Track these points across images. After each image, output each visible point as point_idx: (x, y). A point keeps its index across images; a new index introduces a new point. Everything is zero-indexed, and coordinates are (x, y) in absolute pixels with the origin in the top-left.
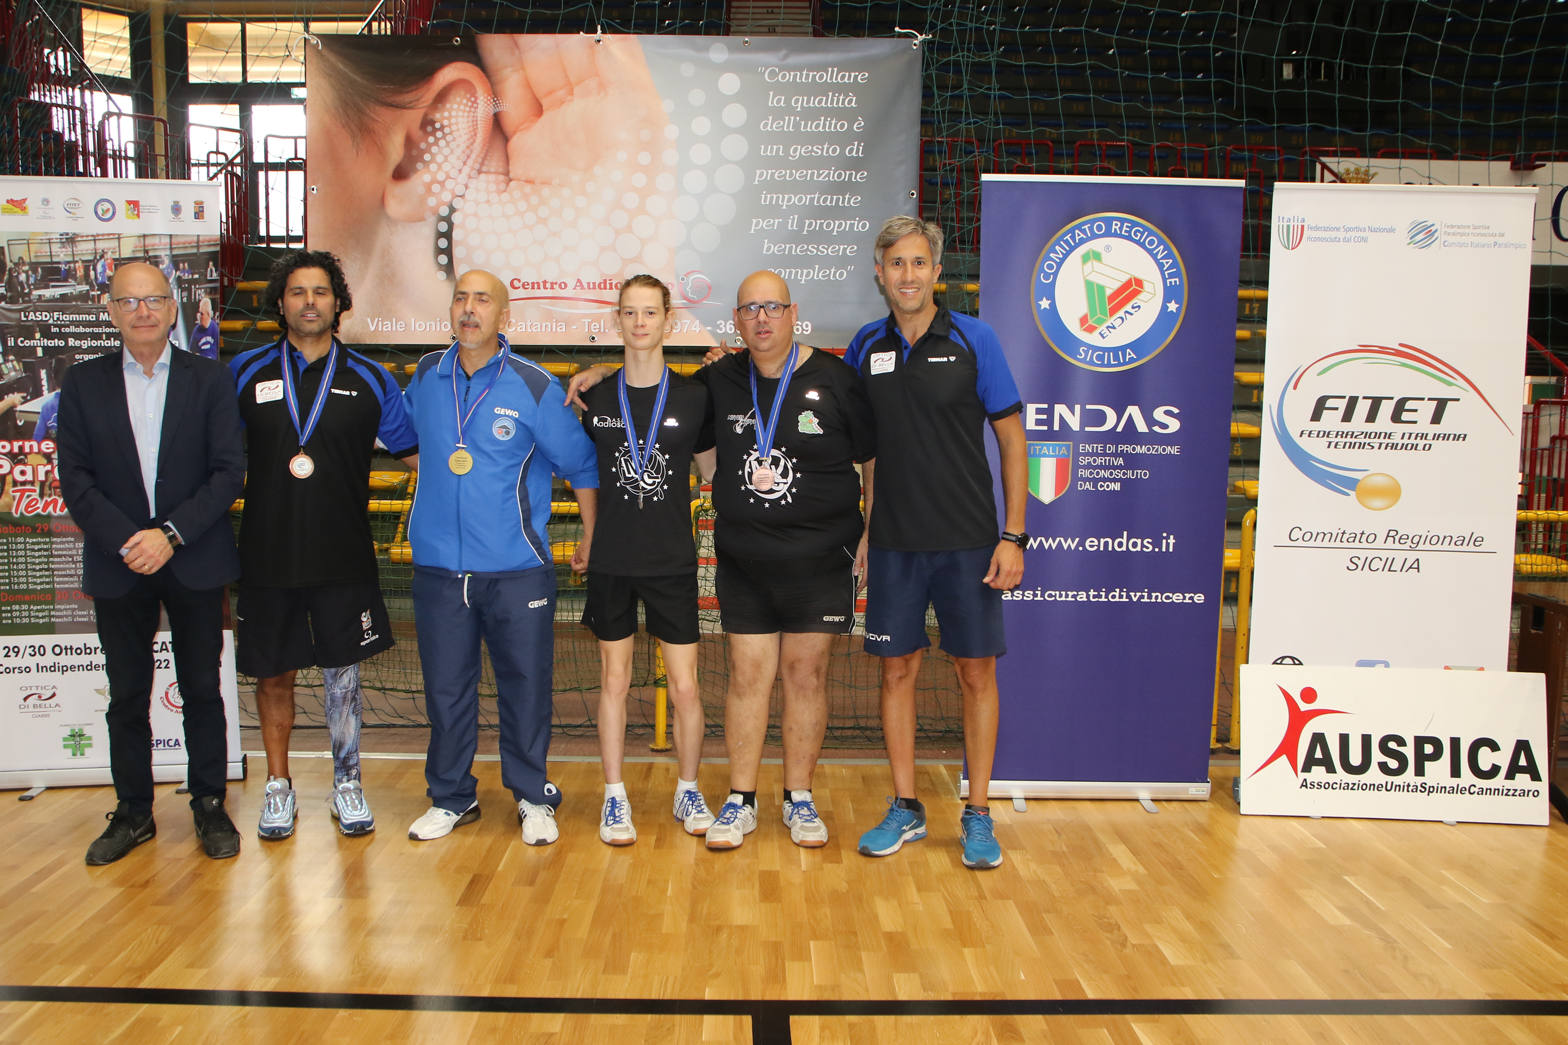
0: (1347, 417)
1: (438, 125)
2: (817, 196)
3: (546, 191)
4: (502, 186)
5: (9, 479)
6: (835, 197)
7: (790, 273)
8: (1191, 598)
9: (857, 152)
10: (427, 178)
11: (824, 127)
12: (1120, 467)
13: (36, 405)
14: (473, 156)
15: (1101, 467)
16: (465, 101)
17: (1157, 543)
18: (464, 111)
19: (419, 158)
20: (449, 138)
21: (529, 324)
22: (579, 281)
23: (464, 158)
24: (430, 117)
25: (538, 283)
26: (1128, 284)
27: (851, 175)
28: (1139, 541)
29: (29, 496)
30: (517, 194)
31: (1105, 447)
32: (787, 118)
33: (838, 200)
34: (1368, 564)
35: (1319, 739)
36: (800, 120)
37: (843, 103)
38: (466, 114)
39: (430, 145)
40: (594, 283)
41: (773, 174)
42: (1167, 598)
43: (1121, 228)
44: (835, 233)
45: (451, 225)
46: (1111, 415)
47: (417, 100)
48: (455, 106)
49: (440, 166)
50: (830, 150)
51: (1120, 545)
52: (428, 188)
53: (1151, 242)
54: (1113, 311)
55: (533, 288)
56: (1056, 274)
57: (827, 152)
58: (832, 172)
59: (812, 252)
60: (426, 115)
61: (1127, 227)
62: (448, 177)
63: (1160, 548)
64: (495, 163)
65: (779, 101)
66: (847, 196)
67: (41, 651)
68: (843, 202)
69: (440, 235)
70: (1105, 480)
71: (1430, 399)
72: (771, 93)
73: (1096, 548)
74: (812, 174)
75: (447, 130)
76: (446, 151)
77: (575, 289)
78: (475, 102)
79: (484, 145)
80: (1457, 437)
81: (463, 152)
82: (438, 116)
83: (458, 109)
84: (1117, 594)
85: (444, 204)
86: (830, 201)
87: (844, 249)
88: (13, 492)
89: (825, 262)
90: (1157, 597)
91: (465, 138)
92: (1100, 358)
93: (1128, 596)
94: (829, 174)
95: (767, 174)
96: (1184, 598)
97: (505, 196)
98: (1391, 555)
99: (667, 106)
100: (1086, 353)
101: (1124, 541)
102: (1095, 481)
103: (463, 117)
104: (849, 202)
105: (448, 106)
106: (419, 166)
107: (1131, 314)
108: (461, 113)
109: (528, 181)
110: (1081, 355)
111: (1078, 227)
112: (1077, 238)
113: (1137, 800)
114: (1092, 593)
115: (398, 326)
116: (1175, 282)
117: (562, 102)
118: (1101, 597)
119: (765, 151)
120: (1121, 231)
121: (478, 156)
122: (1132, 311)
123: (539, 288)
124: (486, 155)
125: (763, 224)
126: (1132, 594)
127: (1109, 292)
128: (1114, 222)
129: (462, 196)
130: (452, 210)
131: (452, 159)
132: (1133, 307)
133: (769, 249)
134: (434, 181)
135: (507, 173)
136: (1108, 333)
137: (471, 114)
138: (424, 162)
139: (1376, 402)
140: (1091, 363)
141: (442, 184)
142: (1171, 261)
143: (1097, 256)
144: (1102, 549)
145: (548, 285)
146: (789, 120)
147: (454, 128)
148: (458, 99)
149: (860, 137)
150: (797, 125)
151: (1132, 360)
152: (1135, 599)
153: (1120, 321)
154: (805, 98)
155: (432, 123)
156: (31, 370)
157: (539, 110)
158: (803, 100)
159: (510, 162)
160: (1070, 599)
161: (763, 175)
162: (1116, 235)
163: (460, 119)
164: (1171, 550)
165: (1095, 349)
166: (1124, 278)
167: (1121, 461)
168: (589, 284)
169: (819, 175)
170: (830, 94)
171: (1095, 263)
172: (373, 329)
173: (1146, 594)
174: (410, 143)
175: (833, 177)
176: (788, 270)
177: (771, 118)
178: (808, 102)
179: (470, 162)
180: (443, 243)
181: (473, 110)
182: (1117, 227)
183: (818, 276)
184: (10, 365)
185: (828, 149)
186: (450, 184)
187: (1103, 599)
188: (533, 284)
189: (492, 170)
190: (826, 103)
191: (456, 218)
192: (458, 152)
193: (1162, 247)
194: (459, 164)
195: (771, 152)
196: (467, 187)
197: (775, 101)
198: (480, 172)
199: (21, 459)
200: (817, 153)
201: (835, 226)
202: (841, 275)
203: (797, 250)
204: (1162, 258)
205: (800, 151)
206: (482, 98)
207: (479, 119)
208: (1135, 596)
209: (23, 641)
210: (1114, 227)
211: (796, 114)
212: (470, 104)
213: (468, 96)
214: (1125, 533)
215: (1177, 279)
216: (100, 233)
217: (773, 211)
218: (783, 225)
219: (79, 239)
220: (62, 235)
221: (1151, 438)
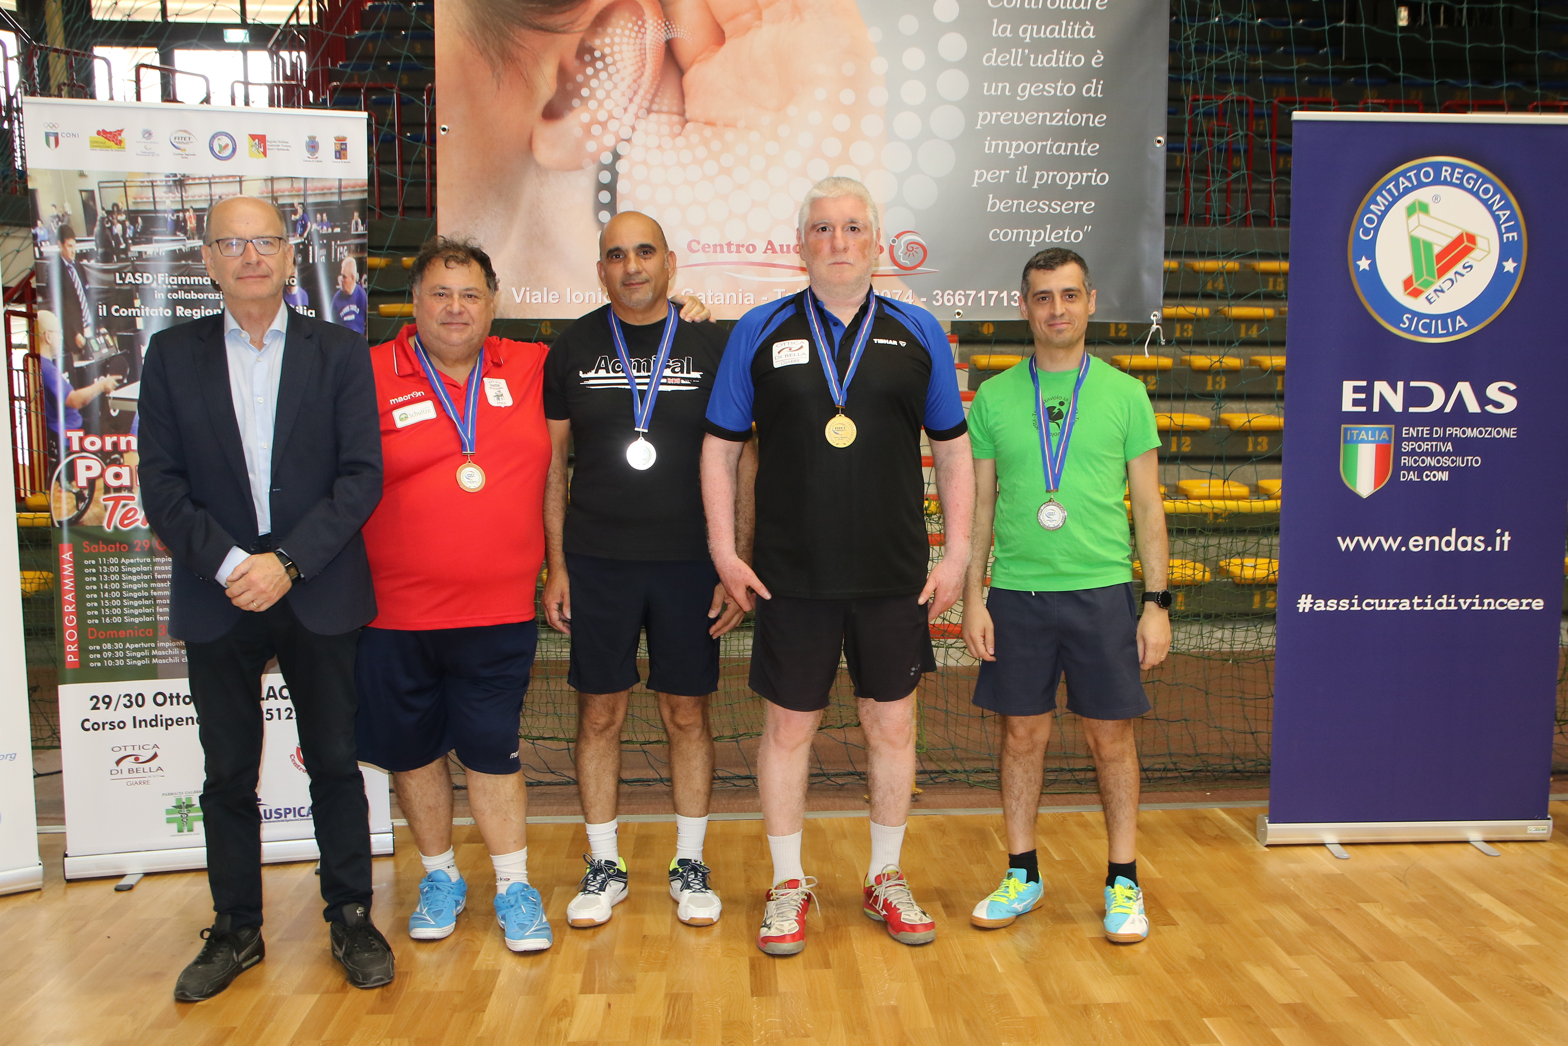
1: (597, 54)
2: (1049, 143)
3: (729, 135)
4: (677, 129)
5: (99, 484)
6: (1070, 145)
7: (1018, 234)
8: (1529, 604)
9: (1096, 92)
10: (585, 117)
11: (1057, 61)
12: (1448, 454)
14: (641, 92)
15: (1427, 454)
16: (630, 25)
17: (1489, 542)
18: (629, 37)
19: (576, 93)
20: (611, 69)
21: (710, 294)
22: (770, 243)
23: (629, 94)
24: (588, 43)
25: (721, 246)
26: (1459, 240)
27: (1088, 119)
28: (1469, 539)
29: (124, 506)
30: (695, 138)
31: (1431, 431)
32: (1014, 51)
33: (1073, 148)
36: (1029, 53)
37: (1079, 33)
38: (632, 41)
39: (588, 78)
40: (788, 246)
41: (998, 117)
42: (1502, 604)
43: (1452, 175)
44: (1069, 187)
45: (615, 175)
46: (1438, 392)
47: (572, 23)
48: (619, 31)
49: (601, 104)
50: (1065, 89)
51: (1448, 544)
52: (587, 129)
53: (1486, 191)
54: (1442, 272)
55: (715, 251)
56: (1377, 229)
57: (1062, 91)
58: (1067, 115)
59: (1043, 209)
60: (583, 41)
61: (1458, 173)
62: (611, 117)
63: (1494, 547)
64: (668, 100)
65: (1004, 31)
66: (1084, 144)
67: (139, 700)
68: (1079, 151)
69: (601, 187)
70: (1431, 468)
72: (996, 21)
73: (1420, 548)
74: (1044, 117)
75: (609, 60)
76: (608, 85)
77: (765, 252)
78: (643, 26)
79: (654, 79)
81: (629, 87)
82: (597, 42)
83: (622, 35)
84: (1444, 601)
85: (606, 149)
86: (1064, 149)
87: (1081, 207)
88: (105, 500)
89: (1058, 221)
90: (1489, 604)
91: (631, 69)
92: (1427, 326)
93: (1457, 604)
94: (1063, 117)
95: (992, 117)
96: (1521, 605)
97: (680, 141)
99: (874, 35)
100: (1411, 321)
101: (1452, 539)
102: (1420, 471)
103: (628, 44)
104: (1085, 151)
105: (610, 30)
106: (576, 102)
107: (1462, 275)
108: (625, 40)
109: (709, 123)
110: (1405, 324)
111: (1403, 174)
112: (1401, 187)
113: (1468, 842)
114: (1416, 600)
115: (550, 297)
116: (1513, 237)
117: (747, 28)
118: (1426, 605)
119: (989, 90)
120: (1452, 179)
121: (647, 92)
122: (1463, 271)
123: (722, 251)
124: (657, 91)
125: (988, 176)
126: (1461, 601)
127: (1437, 250)
128: (1444, 168)
129: (628, 140)
130: (617, 157)
131: (616, 94)
132: (1464, 267)
133: (994, 205)
134: (594, 121)
135: (682, 113)
136: (1435, 297)
137: (638, 41)
138: (582, 98)
140: (1416, 332)
141: (604, 125)
142: (1508, 213)
143: (1423, 208)
144: (1427, 549)
145: (734, 248)
146: (1017, 53)
147: (617, 57)
148: (622, 23)
149: (1098, 74)
150: (1025, 59)
151: (1462, 329)
152: (1464, 607)
153: (1449, 283)
154: (1035, 27)
155: (591, 51)
157: (720, 37)
158: (1032, 29)
159: (686, 100)
160: (1391, 608)
161: (985, 118)
162: (1445, 183)
163: (624, 47)
164: (1506, 549)
165: (1421, 316)
166: (1455, 234)
167: (1450, 447)
168: (781, 246)
169: (1052, 119)
170: (1064, 22)
171: (1422, 216)
172: (518, 300)
173: (1477, 601)
174: (563, 75)
175: (1068, 121)
176: (1015, 231)
177: (995, 50)
178: (1038, 32)
179: (637, 99)
180: (605, 197)
181: (640, 35)
182: (1447, 174)
183: (1049, 238)
184: (101, 340)
185: (1062, 88)
186: (613, 126)
187: (1429, 608)
188: (715, 246)
189: (665, 108)
190: (1059, 33)
191: (621, 166)
192: (623, 86)
193: (1498, 197)
194: (624, 102)
195: (996, 90)
196: (633, 129)
197: (1000, 30)
198: (649, 111)
199: (116, 459)
200: (1049, 92)
201: (1071, 179)
202: (1077, 236)
204: (1499, 209)
205: (1031, 90)
206: (651, 21)
207: (647, 47)
208: (1465, 603)
209: (116, 689)
210: (1443, 174)
211: (1024, 46)
212: (636, 28)
213: (634, 19)
214: (1454, 530)
215: (1515, 234)
216: (216, 174)
217: (999, 161)
218: (1010, 178)
219: (190, 182)
220: (168, 176)
221: (1484, 419)
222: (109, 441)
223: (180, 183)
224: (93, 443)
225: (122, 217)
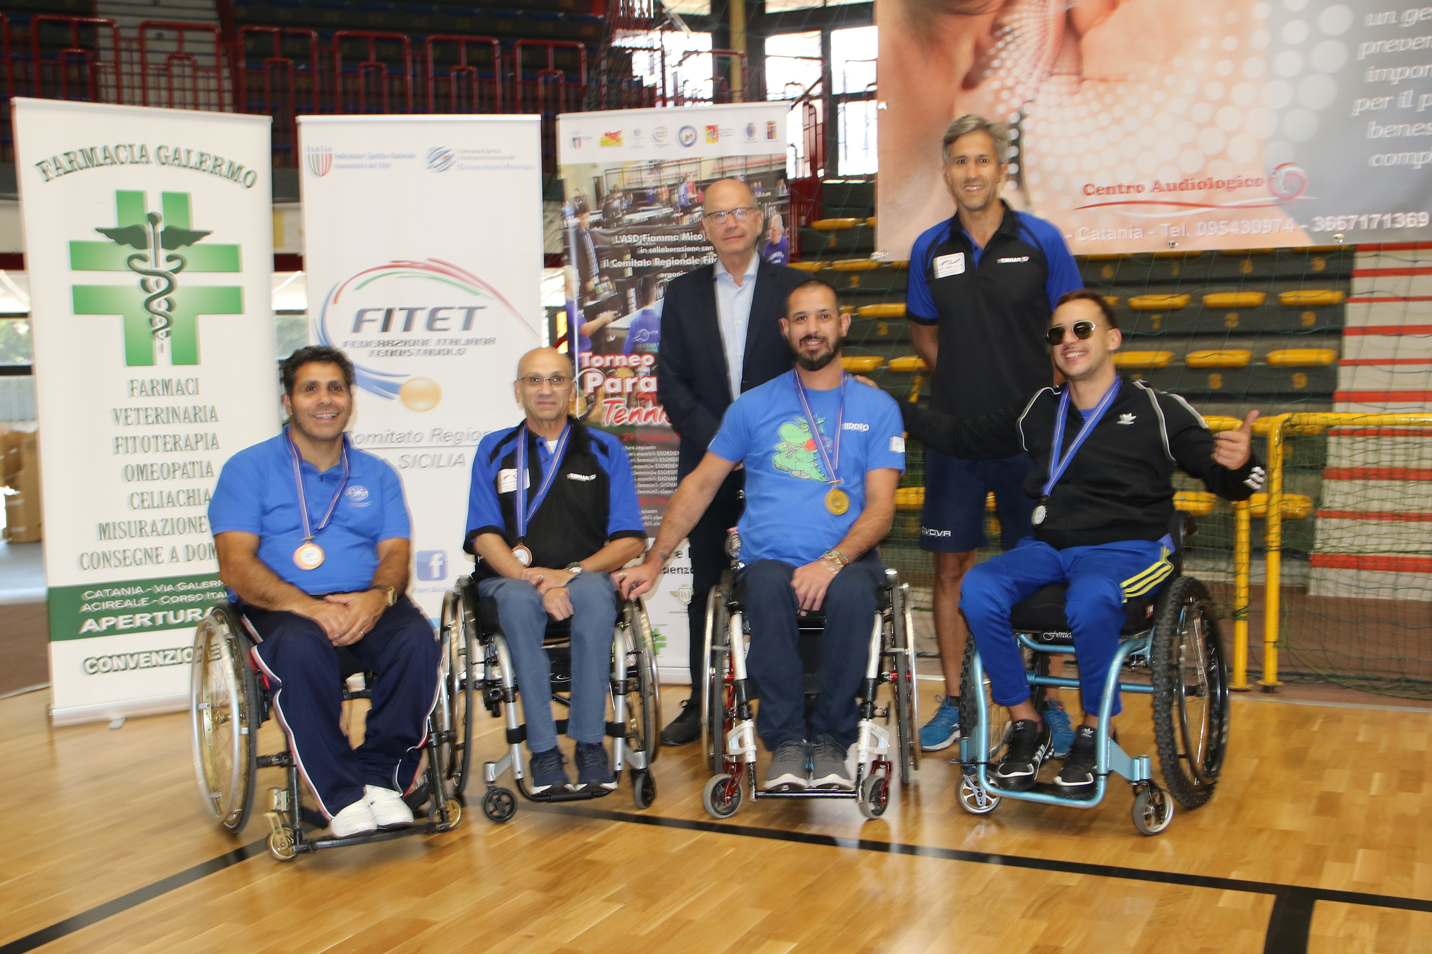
3: (1121, 89)
5: (601, 391)
7: (1402, 157)
13: (625, 322)
24: (999, 21)
29: (617, 407)
41: (1383, 46)
45: (1021, 133)
55: (1108, 193)
60: (996, 19)
64: (1066, 64)
88: (605, 403)
95: (1375, 47)
97: (1077, 98)
109: (1103, 80)
119: (1374, 20)
123: (1114, 193)
125: (1370, 104)
130: (1022, 117)
133: (1375, 131)
134: (1003, 88)
135: (1078, 73)
145: (1124, 189)
156: (622, 288)
161: (1369, 48)
176: (1398, 155)
179: (1041, 65)
184: (605, 285)
186: (1019, 90)
191: (1026, 125)
195: (1382, 20)
198: (1051, 74)
199: (613, 372)
203: (1411, 131)
205: (1417, 15)
216: (684, 158)
217: (1383, 88)
218: (1392, 103)
219: (666, 165)
220: (651, 162)
222: (608, 358)
223: (657, 167)
224: (599, 361)
225: (619, 195)
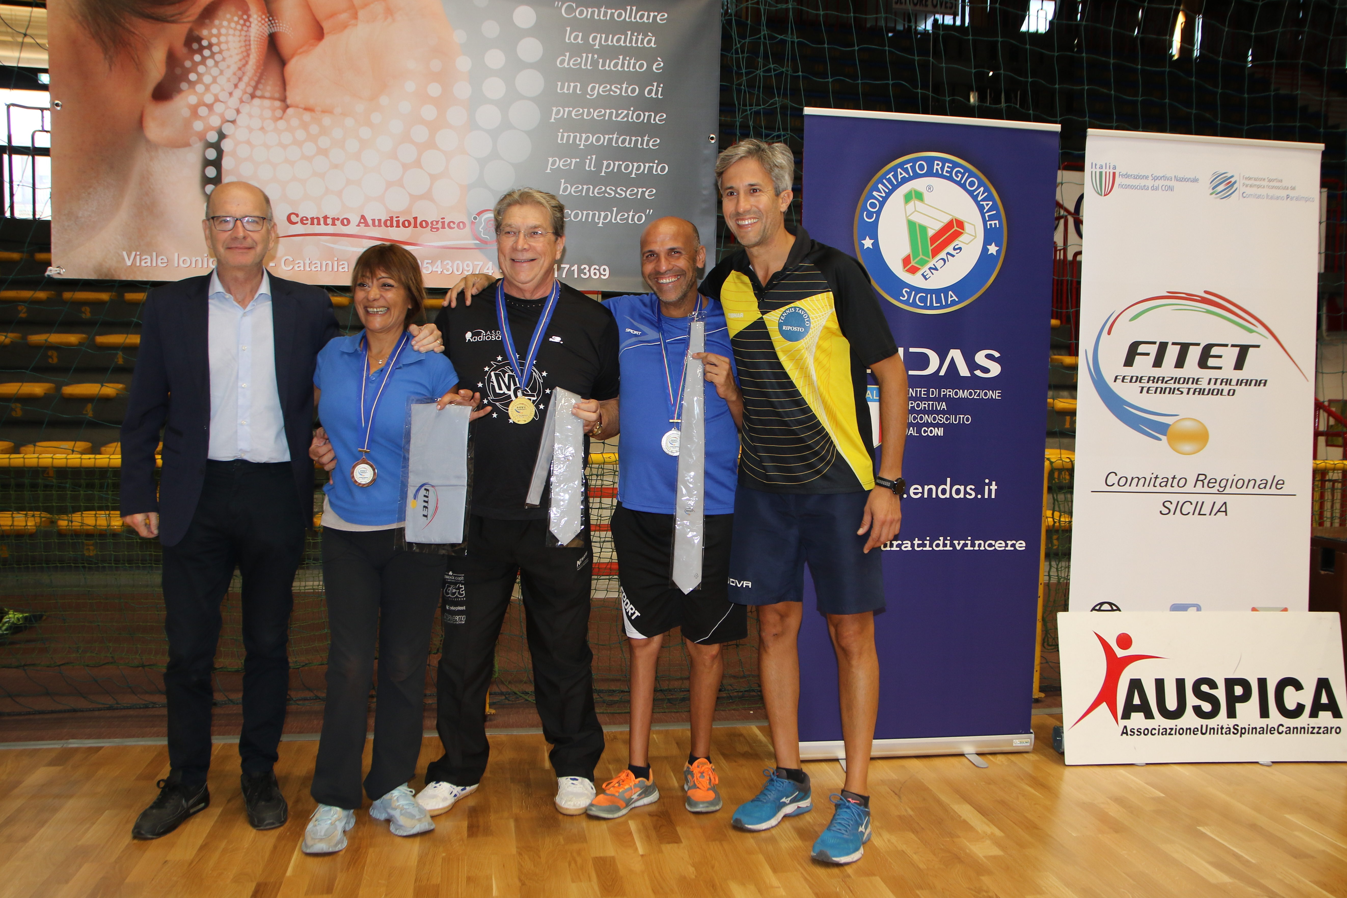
0: (1158, 362)
1: (205, 43)
2: (615, 136)
3: (327, 120)
4: (279, 113)
6: (634, 139)
7: (588, 215)
8: (1013, 545)
9: (656, 94)
10: (193, 100)
11: (623, 66)
12: (943, 412)
14: (246, 79)
15: (924, 412)
16: (236, 19)
17: (979, 490)
18: (235, 29)
19: (184, 77)
20: (218, 57)
21: (307, 262)
22: (363, 217)
23: (235, 80)
24: (196, 33)
25: (318, 219)
26: (949, 225)
27: (650, 116)
28: (962, 488)
30: (295, 122)
31: (928, 391)
32: (584, 55)
33: (637, 141)
34: (1180, 507)
35: (1136, 685)
36: (599, 58)
37: (642, 43)
38: (237, 33)
39: (196, 64)
40: (380, 221)
41: (570, 112)
42: (990, 545)
43: (942, 169)
44: (633, 176)
45: (220, 153)
46: (934, 359)
47: (181, 14)
48: (225, 23)
49: (207, 88)
50: (628, 90)
51: (944, 492)
52: (194, 110)
53: (972, 184)
54: (935, 252)
55: (312, 224)
56: (878, 213)
57: (626, 92)
58: (631, 112)
59: (610, 194)
60: (191, 31)
61: (948, 167)
62: (217, 100)
63: (983, 495)
64: (270, 87)
65: (576, 38)
66: (646, 138)
68: (642, 144)
69: (207, 163)
70: (928, 425)
71: (1233, 346)
72: (568, 29)
73: (920, 495)
74: (611, 114)
75: (215, 49)
76: (215, 71)
77: (358, 225)
78: (248, 20)
79: (258, 67)
80: (1258, 383)
81: (235, 74)
82: (205, 32)
83: (228, 27)
84: (941, 543)
85: (212, 129)
86: (628, 142)
87: (643, 193)
89: (624, 204)
90: (980, 545)
91: (236, 58)
92: (923, 300)
93: (952, 545)
94: (628, 114)
95: (564, 112)
96: (1007, 545)
97: (281, 124)
98: (1200, 498)
99: (459, 36)
100: (909, 294)
101: (948, 488)
102: (919, 426)
103: (234, 35)
104: (647, 145)
105: (217, 22)
106: (184, 86)
107: (953, 256)
108: (231, 32)
109: (307, 109)
110: (904, 297)
111: (901, 165)
112: (900, 177)
113: (962, 755)
114: (916, 542)
115: (159, 261)
116: (995, 224)
117: (345, 26)
118: (925, 545)
119: (562, 88)
120: (942, 171)
121: (251, 79)
122: (954, 253)
123: (319, 224)
124: (260, 78)
125: (560, 163)
126: (956, 542)
127: (931, 233)
128: (936, 162)
129: (233, 122)
130: (222, 136)
131: (222, 80)
132: (955, 249)
133: (565, 189)
134: (201, 103)
135: (283, 99)
136: (930, 274)
137: (243, 33)
138: (189, 82)
139: (1184, 348)
140: (914, 305)
141: (210, 107)
142: (991, 203)
143: (919, 196)
144: (926, 496)
145: (329, 221)
146: (587, 57)
147: (223, 46)
148: (228, 16)
149: (659, 78)
150: (595, 63)
151: (954, 303)
152: (958, 548)
153: (942, 262)
154: (604, 36)
155: (199, 40)
157: (319, 33)
158: (601, 38)
159: (288, 88)
160: (894, 548)
161: (558, 113)
162: (937, 175)
163: (230, 38)
164: (993, 496)
165: (918, 290)
166: (946, 220)
167: (944, 406)
168: (373, 220)
169: (617, 115)
170: (629, 33)
171: (917, 203)
172: (129, 263)
173: (969, 542)
174: (172, 60)
175: (632, 118)
176: (585, 213)
177: (568, 54)
178: (606, 40)
179: (242, 85)
180: (211, 172)
181: (245, 28)
182: (939, 167)
183: (616, 219)
185: (627, 89)
186: (219, 108)
187: (928, 548)
188: (312, 219)
189: (267, 94)
190: (625, 42)
191: (226, 145)
192: (229, 73)
193: (982, 189)
194: (229, 87)
195: (568, 89)
196: (238, 111)
197: (572, 37)
198: (253, 96)
200: (615, 92)
201: (634, 169)
202: (640, 218)
203: (595, 192)
204: (983, 200)
205: (600, 89)
206: (255, 16)
207: (252, 38)
208: (959, 544)
210: (935, 167)
211: (594, 52)
212: (242, 22)
213: (240, 13)
214: (949, 479)
215: (997, 222)
217: (570, 150)
218: (581, 165)
221: (973, 382)
